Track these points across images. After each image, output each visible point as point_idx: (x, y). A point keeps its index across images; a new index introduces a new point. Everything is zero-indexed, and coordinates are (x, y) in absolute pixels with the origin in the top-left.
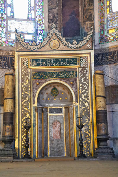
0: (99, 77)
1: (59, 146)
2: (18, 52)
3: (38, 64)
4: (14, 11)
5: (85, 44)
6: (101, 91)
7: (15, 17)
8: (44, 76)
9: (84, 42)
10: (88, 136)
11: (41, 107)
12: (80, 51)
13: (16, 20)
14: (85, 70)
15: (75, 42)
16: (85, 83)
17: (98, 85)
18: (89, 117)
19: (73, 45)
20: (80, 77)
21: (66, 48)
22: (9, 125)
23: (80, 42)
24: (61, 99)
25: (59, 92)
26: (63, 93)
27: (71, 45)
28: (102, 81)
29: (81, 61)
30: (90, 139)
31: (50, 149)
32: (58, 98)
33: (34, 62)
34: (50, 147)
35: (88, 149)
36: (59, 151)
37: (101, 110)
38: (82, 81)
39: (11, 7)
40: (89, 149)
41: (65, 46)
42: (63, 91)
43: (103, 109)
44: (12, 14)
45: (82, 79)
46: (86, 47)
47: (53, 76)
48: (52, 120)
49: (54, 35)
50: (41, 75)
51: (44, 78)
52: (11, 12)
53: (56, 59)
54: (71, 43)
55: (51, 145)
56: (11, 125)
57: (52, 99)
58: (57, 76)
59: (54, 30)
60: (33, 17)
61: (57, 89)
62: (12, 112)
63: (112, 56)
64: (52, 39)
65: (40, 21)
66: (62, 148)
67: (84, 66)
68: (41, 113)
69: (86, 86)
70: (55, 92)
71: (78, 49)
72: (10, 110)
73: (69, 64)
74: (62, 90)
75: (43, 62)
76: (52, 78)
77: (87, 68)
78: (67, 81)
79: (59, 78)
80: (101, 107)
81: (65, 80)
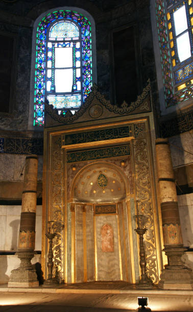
0: (161, 149)
1: (111, 263)
2: (47, 127)
3: (73, 141)
4: (56, 85)
5: (139, 105)
6: (165, 170)
7: (57, 91)
8: (82, 157)
9: (138, 101)
10: (151, 248)
11: (82, 204)
12: (133, 115)
13: (56, 94)
14: (143, 143)
15: (125, 103)
16: (144, 162)
17: (161, 161)
18: (152, 217)
19: (122, 108)
20: (135, 153)
21: (113, 114)
22: (25, 232)
23: (132, 103)
24: (112, 190)
25: (109, 181)
26: (114, 182)
27: (120, 109)
28: (165, 154)
29: (136, 129)
30: (155, 253)
31: (98, 268)
32: (108, 190)
33: (69, 138)
34: (98, 265)
35: (153, 270)
36: (111, 272)
37: (167, 203)
38: (139, 160)
39: (51, 81)
40: (155, 270)
41: (111, 111)
42: (114, 178)
43: (170, 200)
44: (53, 89)
45: (139, 157)
46: (141, 109)
47: (95, 156)
48: (100, 223)
49: (95, 99)
50: (78, 156)
51: (83, 160)
52: (52, 87)
53: (98, 131)
54: (119, 106)
55: (100, 261)
56: (28, 232)
57: (101, 192)
58: (101, 155)
59: (95, 93)
60: (79, 88)
61: (105, 176)
62: (32, 211)
63: (185, 121)
64: (92, 105)
65: (88, 92)
66: (116, 267)
67: (141, 136)
68: (81, 212)
69: (145, 167)
70: (102, 181)
71: (130, 113)
72: (28, 209)
73: (117, 136)
74: (112, 177)
75: (81, 137)
76: (94, 159)
77: (145, 140)
78: (116, 162)
79: (104, 157)
80: (167, 196)
81: (113, 161)
